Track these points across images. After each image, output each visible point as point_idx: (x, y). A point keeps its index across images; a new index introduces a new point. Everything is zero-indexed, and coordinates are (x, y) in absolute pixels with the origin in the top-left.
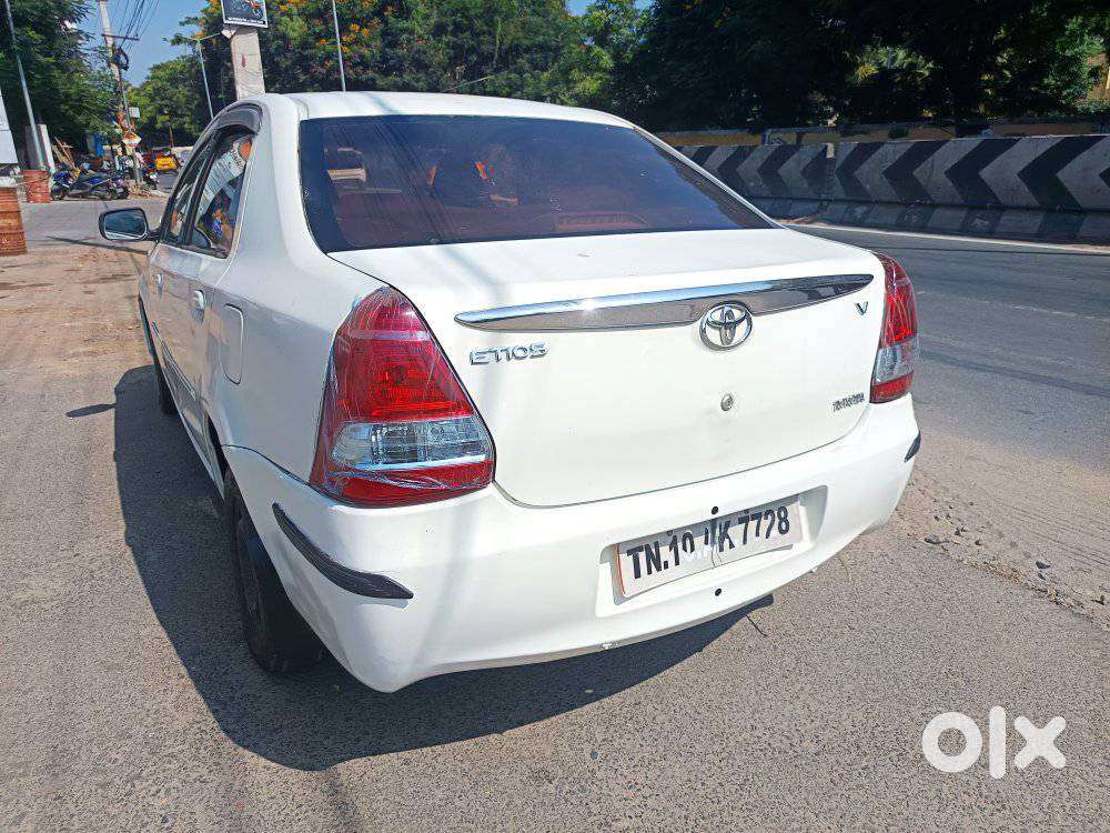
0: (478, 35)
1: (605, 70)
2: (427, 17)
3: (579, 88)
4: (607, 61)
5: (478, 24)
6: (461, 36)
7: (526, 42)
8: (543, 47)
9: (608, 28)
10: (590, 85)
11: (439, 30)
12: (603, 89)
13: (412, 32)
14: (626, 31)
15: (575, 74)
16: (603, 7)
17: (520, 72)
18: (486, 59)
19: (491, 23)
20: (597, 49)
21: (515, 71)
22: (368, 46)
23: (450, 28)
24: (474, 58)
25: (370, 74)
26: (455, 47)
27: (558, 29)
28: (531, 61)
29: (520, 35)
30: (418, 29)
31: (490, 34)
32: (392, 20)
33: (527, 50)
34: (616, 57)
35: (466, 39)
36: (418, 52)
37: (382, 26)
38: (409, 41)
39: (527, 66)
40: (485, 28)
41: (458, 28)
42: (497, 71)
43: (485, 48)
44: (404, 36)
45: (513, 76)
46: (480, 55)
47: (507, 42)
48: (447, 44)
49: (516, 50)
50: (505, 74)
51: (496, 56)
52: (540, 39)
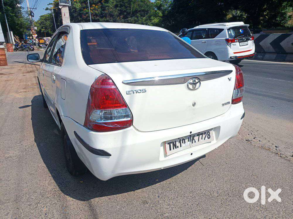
1: (160, 17)
2: (113, 3)
3: (153, 21)
4: (161, 14)
5: (126, 4)
6: (122, 8)
7: (139, 9)
8: (144, 11)
9: (161, 5)
10: (156, 20)
11: (116, 6)
12: (159, 21)
14: (166, 6)
15: (152, 18)
17: (137, 17)
18: (129, 14)
19: (130, 4)
20: (158, 11)
22: (97, 10)
23: (119, 6)
24: (125, 13)
25: (98, 18)
26: (120, 10)
27: (148, 6)
28: (140, 14)
29: (138, 7)
30: (110, 6)
31: (130, 7)
32: (104, 3)
33: (140, 11)
34: (163, 13)
36: (111, 12)
37: (101, 5)
38: (108, 9)
39: (139, 16)
40: (128, 6)
41: (121, 6)
42: (131, 17)
43: (128, 11)
45: (136, 18)
46: (127, 13)
47: (134, 9)
48: (118, 10)
49: (136, 11)
50: (133, 18)
51: (131, 13)
52: (143, 8)
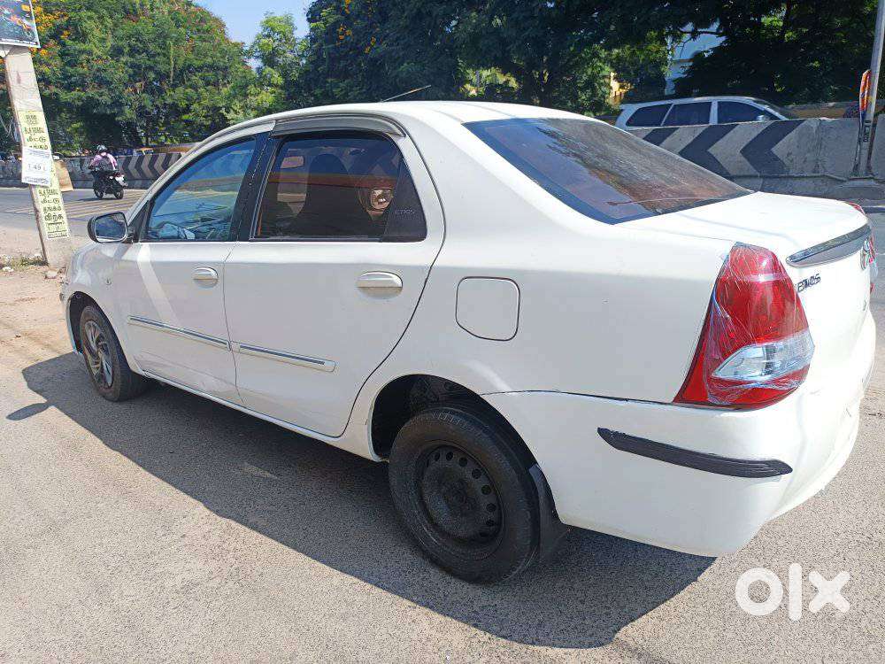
0: (154, 56)
1: (276, 86)
2: (103, 40)
4: (277, 78)
5: (151, 47)
6: (138, 57)
7: (197, 63)
8: (212, 67)
9: (274, 53)
10: (267, 97)
11: (117, 52)
12: (277, 100)
13: (90, 53)
15: (252, 89)
16: (269, 36)
17: (195, 87)
18: (162, 77)
19: (164, 46)
20: (268, 69)
21: (191, 86)
22: (48, 65)
23: (126, 50)
24: (152, 75)
25: (54, 89)
26: (133, 66)
27: (224, 53)
28: (203, 78)
29: (192, 56)
30: (95, 50)
31: (164, 55)
32: (69, 42)
33: (200, 69)
34: (284, 75)
35: (142, 59)
36: (98, 70)
37: (59, 48)
38: (88, 61)
39: (201, 83)
40: (159, 51)
41: (133, 51)
42: (174, 86)
43: (162, 68)
44: (84, 56)
45: (189, 90)
46: (157, 73)
47: (181, 62)
48: (126, 64)
49: (188, 68)
50: (181, 89)
51: (172, 75)
52: (209, 60)
